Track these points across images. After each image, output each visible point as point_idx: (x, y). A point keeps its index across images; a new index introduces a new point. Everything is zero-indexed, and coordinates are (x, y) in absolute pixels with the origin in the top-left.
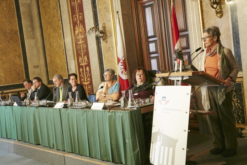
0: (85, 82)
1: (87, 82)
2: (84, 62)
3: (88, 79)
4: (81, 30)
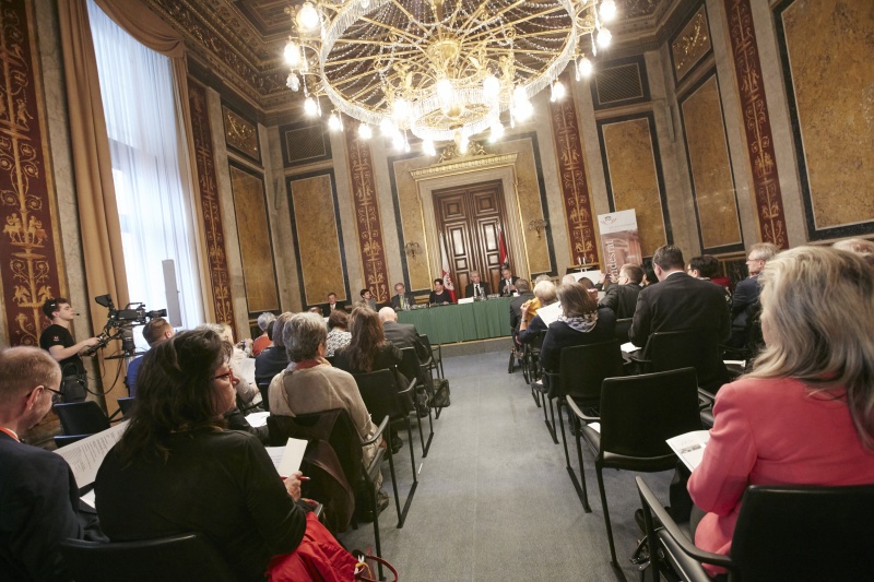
2: (378, 280)
4: (374, 248)
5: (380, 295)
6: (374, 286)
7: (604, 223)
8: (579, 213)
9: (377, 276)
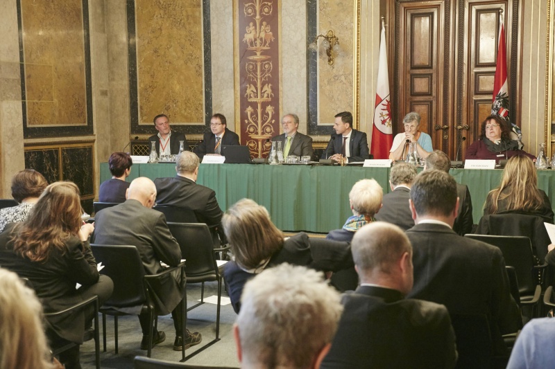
0: (257, 133)
1: (263, 133)
2: (262, 97)
3: (268, 130)
4: (263, 35)
5: (262, 124)
6: (254, 105)
9: (262, 89)
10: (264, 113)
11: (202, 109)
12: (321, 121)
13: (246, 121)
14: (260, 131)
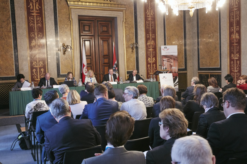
5: (40, 75)
6: (36, 69)
7: (163, 50)
8: (151, 43)
9: (39, 63)
10: (40, 71)
11: (14, 70)
12: (62, 73)
13: (33, 74)
14: (39, 77)
